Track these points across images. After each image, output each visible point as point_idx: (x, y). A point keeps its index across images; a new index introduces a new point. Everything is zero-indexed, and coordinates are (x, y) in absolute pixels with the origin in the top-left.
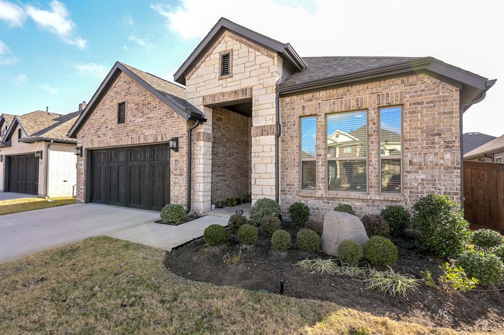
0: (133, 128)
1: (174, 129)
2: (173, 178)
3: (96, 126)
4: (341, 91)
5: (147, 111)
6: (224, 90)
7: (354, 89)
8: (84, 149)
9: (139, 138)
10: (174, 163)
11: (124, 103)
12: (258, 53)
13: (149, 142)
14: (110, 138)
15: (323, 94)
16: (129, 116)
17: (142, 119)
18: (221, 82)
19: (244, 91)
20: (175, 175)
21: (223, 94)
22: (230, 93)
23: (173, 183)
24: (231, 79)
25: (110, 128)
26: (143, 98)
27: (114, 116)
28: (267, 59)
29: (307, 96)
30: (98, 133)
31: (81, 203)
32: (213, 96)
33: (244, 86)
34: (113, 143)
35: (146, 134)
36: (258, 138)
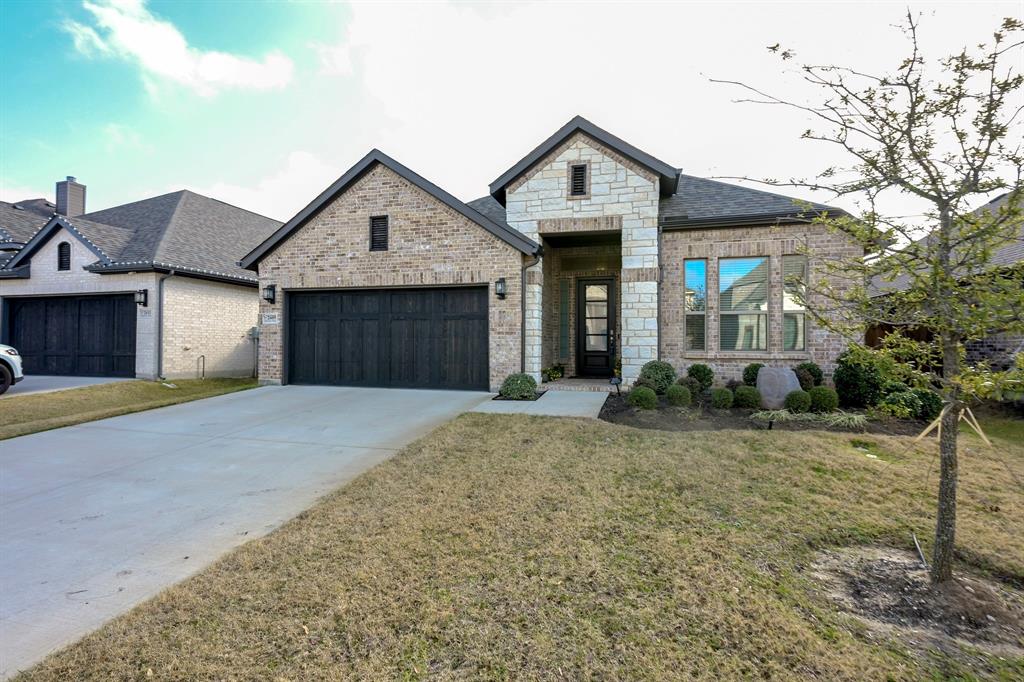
0: (407, 259)
1: (496, 266)
2: (493, 339)
3: (314, 250)
4: (739, 232)
5: (438, 235)
6: (576, 216)
7: (755, 232)
8: (278, 289)
9: (422, 275)
10: (497, 316)
11: (384, 218)
12: (630, 172)
13: (442, 282)
14: (351, 273)
15: (716, 233)
16: (395, 240)
17: (428, 247)
18: (570, 203)
19: (610, 219)
20: (499, 333)
21: (575, 221)
22: (587, 221)
23: (494, 345)
24: (588, 202)
25: (350, 255)
26: (429, 214)
27: (363, 236)
28: (644, 182)
29: (695, 234)
30: (320, 263)
32: (558, 222)
33: (608, 213)
34: (359, 281)
35: (437, 270)
36: (631, 284)
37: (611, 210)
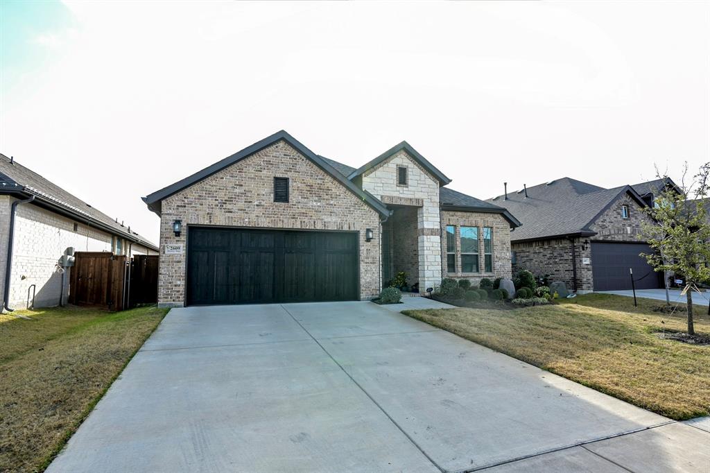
0: (304, 211)
1: (364, 221)
2: (363, 267)
3: (222, 195)
4: (468, 214)
5: (326, 197)
6: (401, 196)
7: (474, 214)
8: (184, 224)
9: (315, 223)
10: (365, 252)
11: (286, 180)
12: (427, 177)
13: (329, 229)
14: (257, 216)
15: (459, 213)
16: (294, 196)
17: (319, 204)
18: (398, 188)
19: (417, 200)
20: (366, 263)
21: (401, 199)
22: (407, 199)
23: (364, 270)
24: (407, 189)
25: (256, 203)
26: (319, 181)
27: (268, 190)
28: (432, 183)
29: (451, 213)
30: (229, 206)
31: (178, 307)
32: (391, 198)
33: (417, 197)
34: (264, 223)
35: (326, 220)
36: (429, 237)
37: (419, 195)
